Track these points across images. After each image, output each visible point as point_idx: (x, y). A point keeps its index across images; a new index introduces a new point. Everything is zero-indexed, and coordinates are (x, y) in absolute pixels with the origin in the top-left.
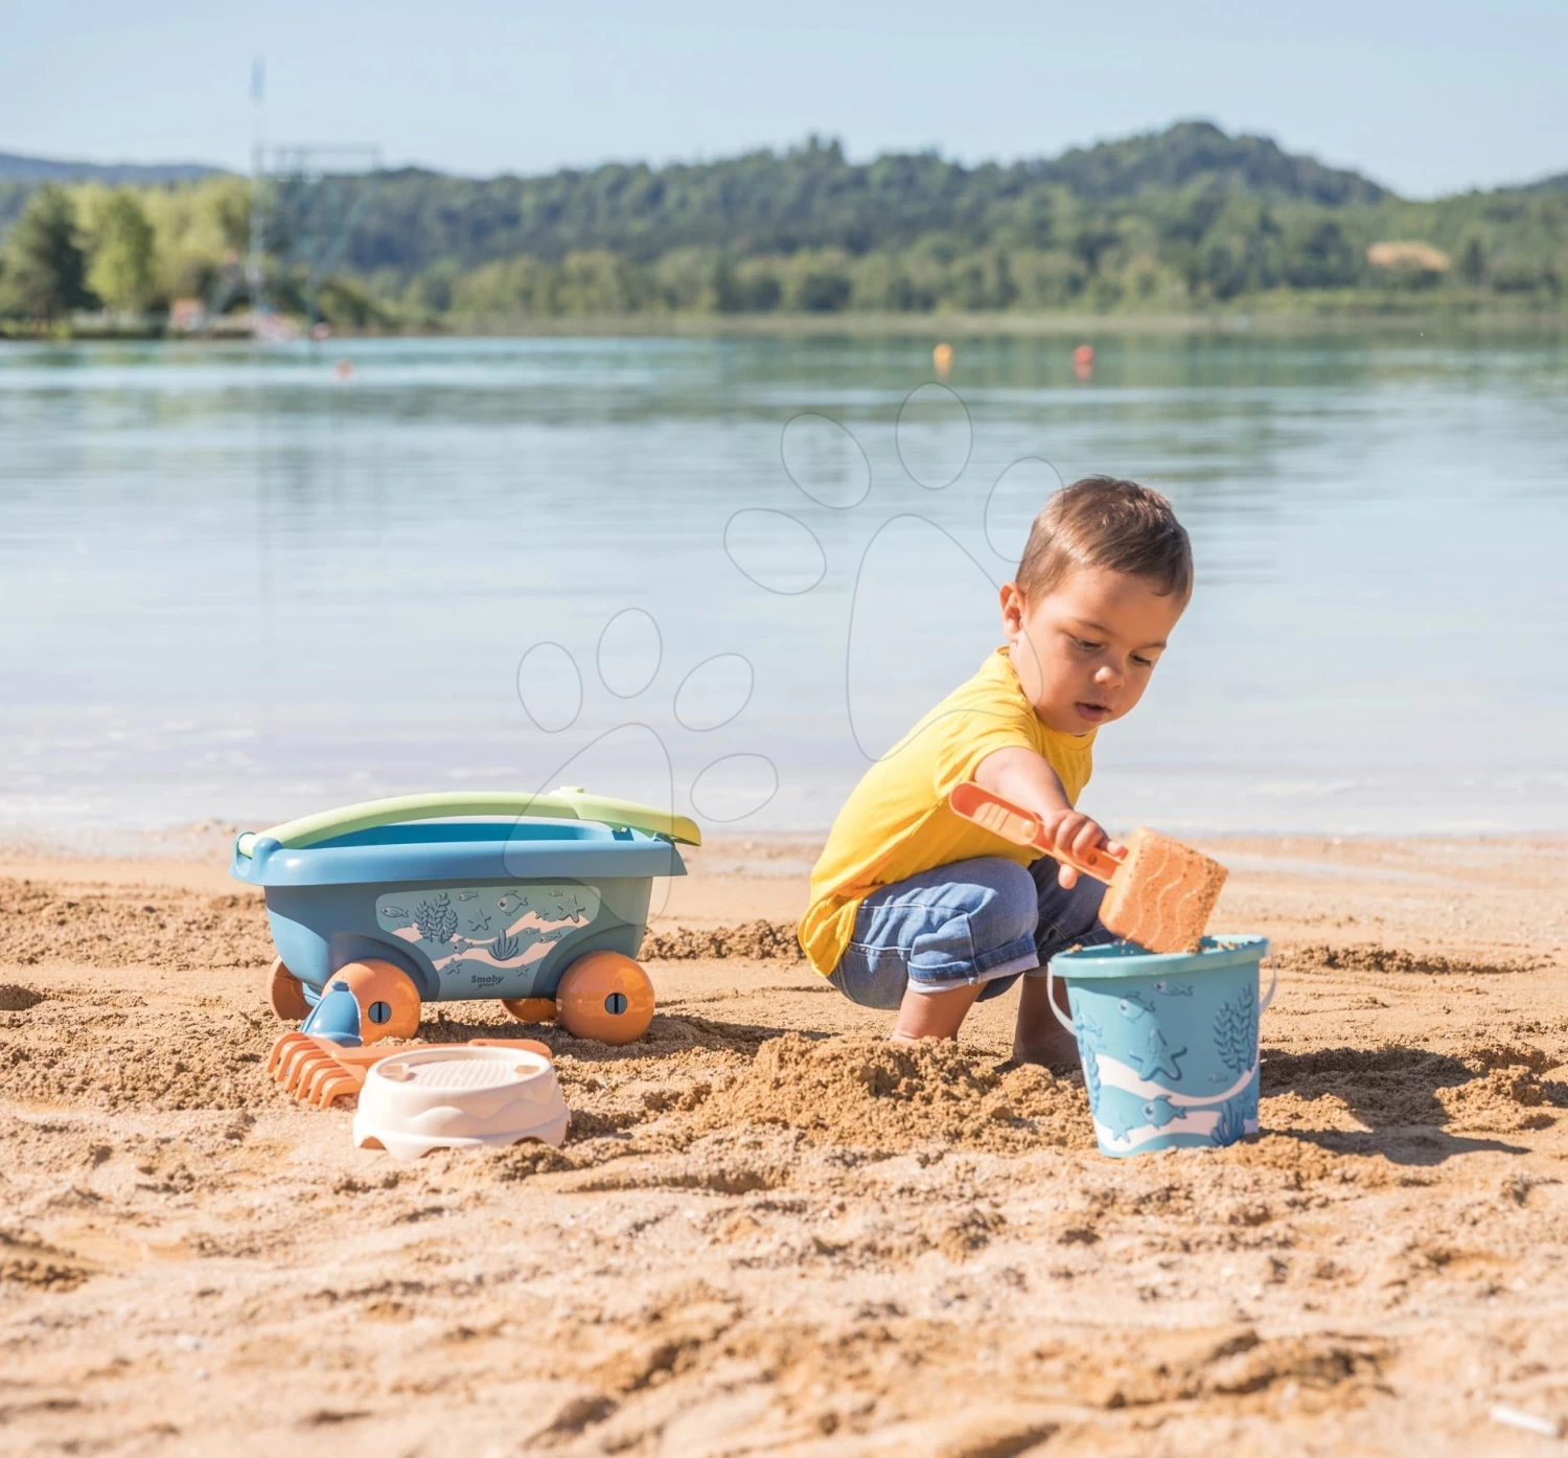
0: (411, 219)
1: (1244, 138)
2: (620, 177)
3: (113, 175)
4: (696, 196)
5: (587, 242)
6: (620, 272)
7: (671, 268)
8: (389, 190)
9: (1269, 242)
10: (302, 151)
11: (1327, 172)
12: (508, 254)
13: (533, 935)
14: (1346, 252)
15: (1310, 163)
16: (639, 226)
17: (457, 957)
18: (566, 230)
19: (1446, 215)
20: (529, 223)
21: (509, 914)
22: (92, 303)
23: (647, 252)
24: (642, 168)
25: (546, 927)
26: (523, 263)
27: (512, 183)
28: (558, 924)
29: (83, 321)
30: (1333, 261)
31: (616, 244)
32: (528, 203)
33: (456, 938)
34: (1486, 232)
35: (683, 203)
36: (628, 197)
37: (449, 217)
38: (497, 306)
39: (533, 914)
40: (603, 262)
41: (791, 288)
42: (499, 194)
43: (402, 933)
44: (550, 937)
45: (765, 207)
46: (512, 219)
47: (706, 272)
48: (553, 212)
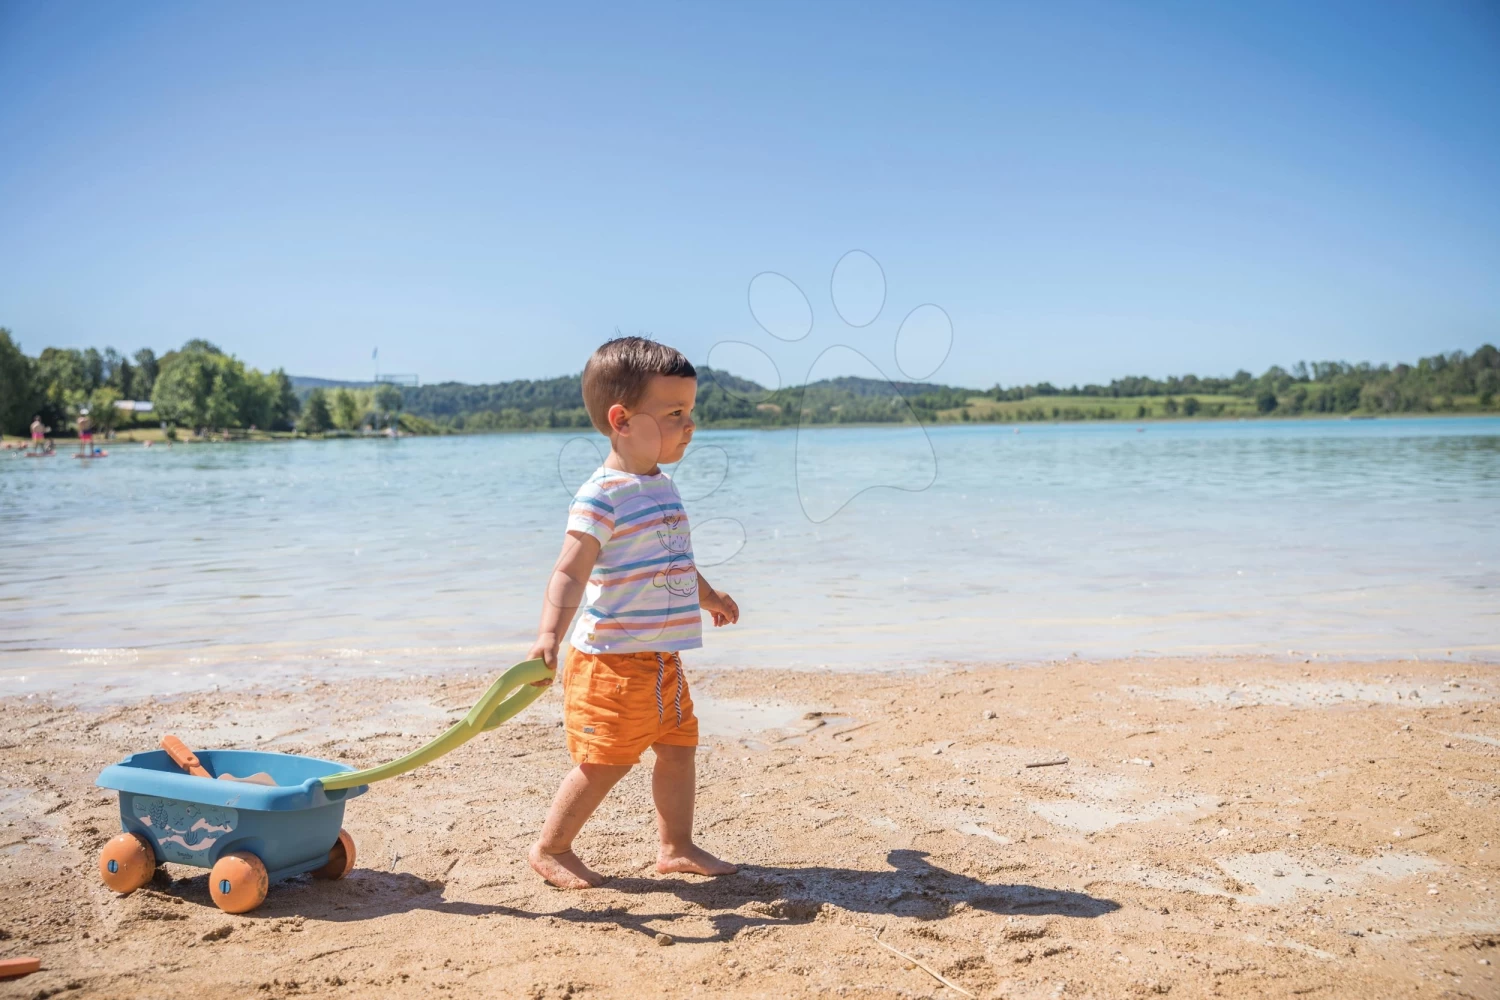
0: (453, 399)
1: (718, 371)
2: (520, 385)
3: (344, 384)
4: (545, 390)
5: (509, 406)
6: (519, 415)
7: (535, 415)
8: (445, 390)
9: (725, 404)
10: (392, 376)
11: (744, 382)
12: (483, 410)
13: (203, 833)
14: (750, 407)
15: (739, 379)
16: (526, 400)
17: (169, 839)
18: (503, 402)
19: (780, 395)
20: (491, 400)
21: (192, 817)
22: (331, 426)
23: (530, 408)
24: (528, 382)
25: (211, 829)
26: (489, 412)
27: (486, 387)
28: (216, 829)
29: (330, 433)
30: (746, 409)
31: (518, 406)
32: (491, 393)
33: (167, 827)
34: (792, 400)
35: (541, 393)
36: (522, 392)
37: (465, 398)
38: (478, 427)
39: (203, 820)
40: (514, 412)
41: (574, 420)
42: (482, 390)
43: (143, 819)
44: (213, 835)
45: (567, 395)
46: (485, 398)
47: (549, 414)
48: (499, 397)
